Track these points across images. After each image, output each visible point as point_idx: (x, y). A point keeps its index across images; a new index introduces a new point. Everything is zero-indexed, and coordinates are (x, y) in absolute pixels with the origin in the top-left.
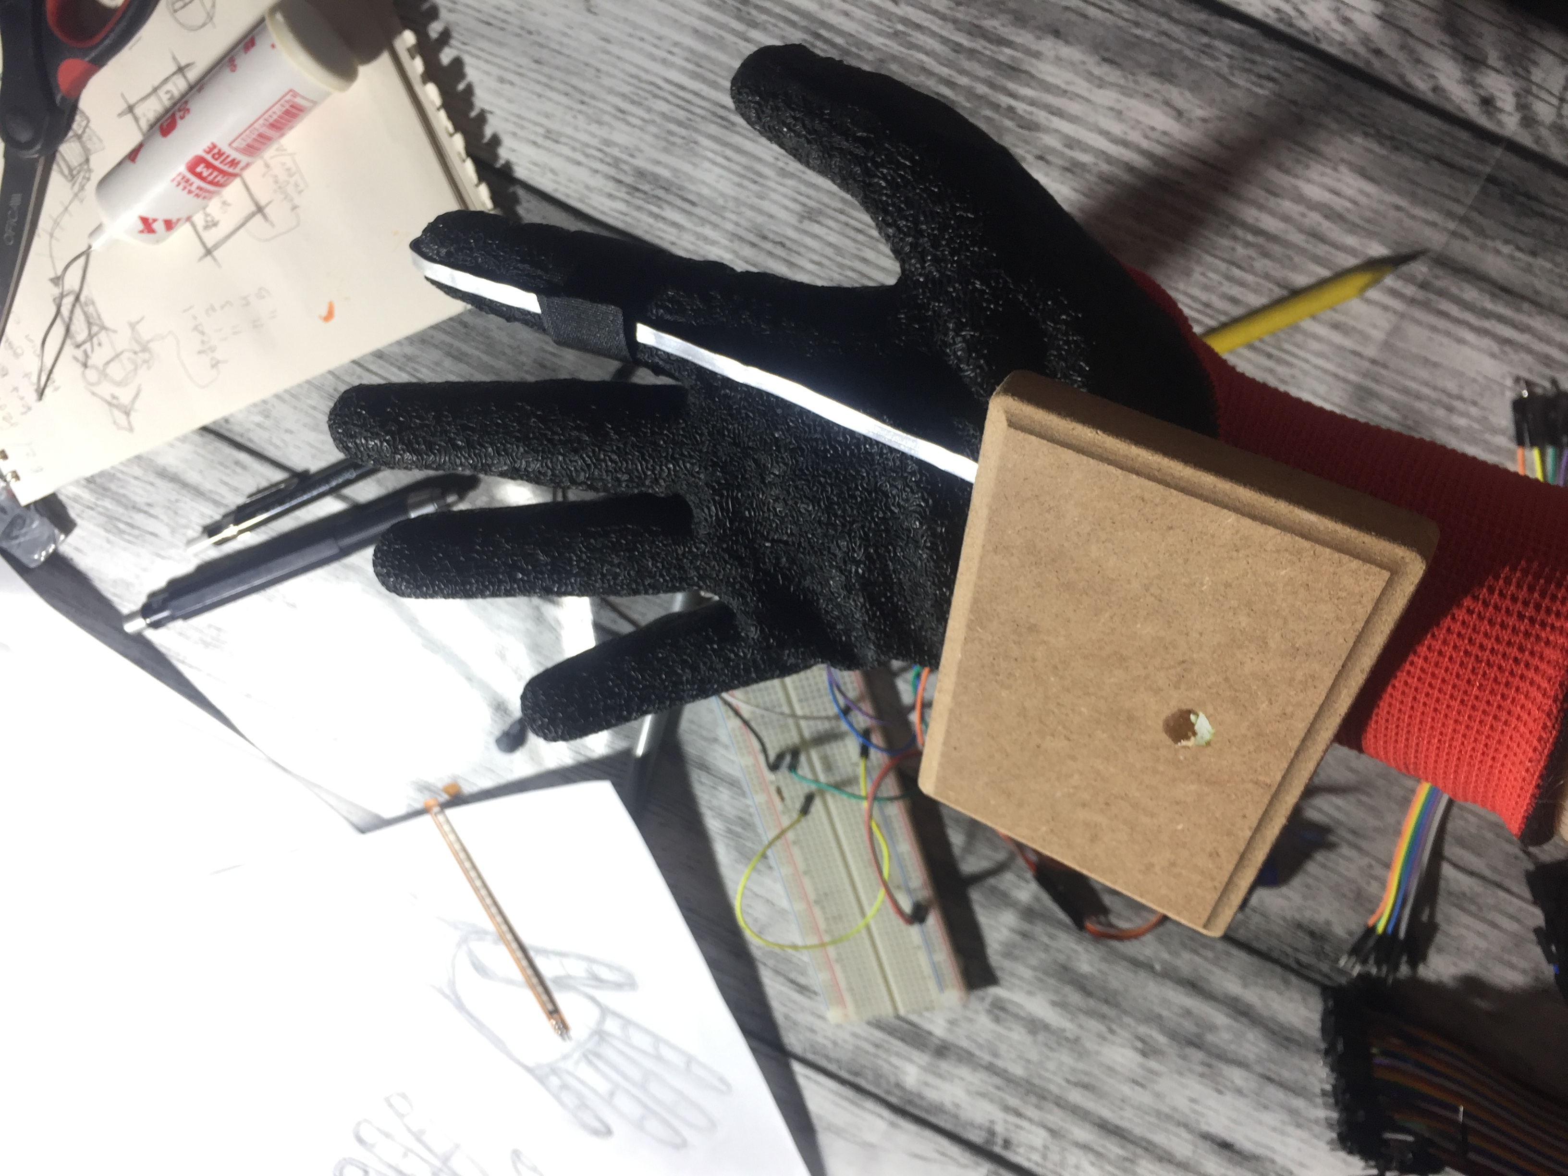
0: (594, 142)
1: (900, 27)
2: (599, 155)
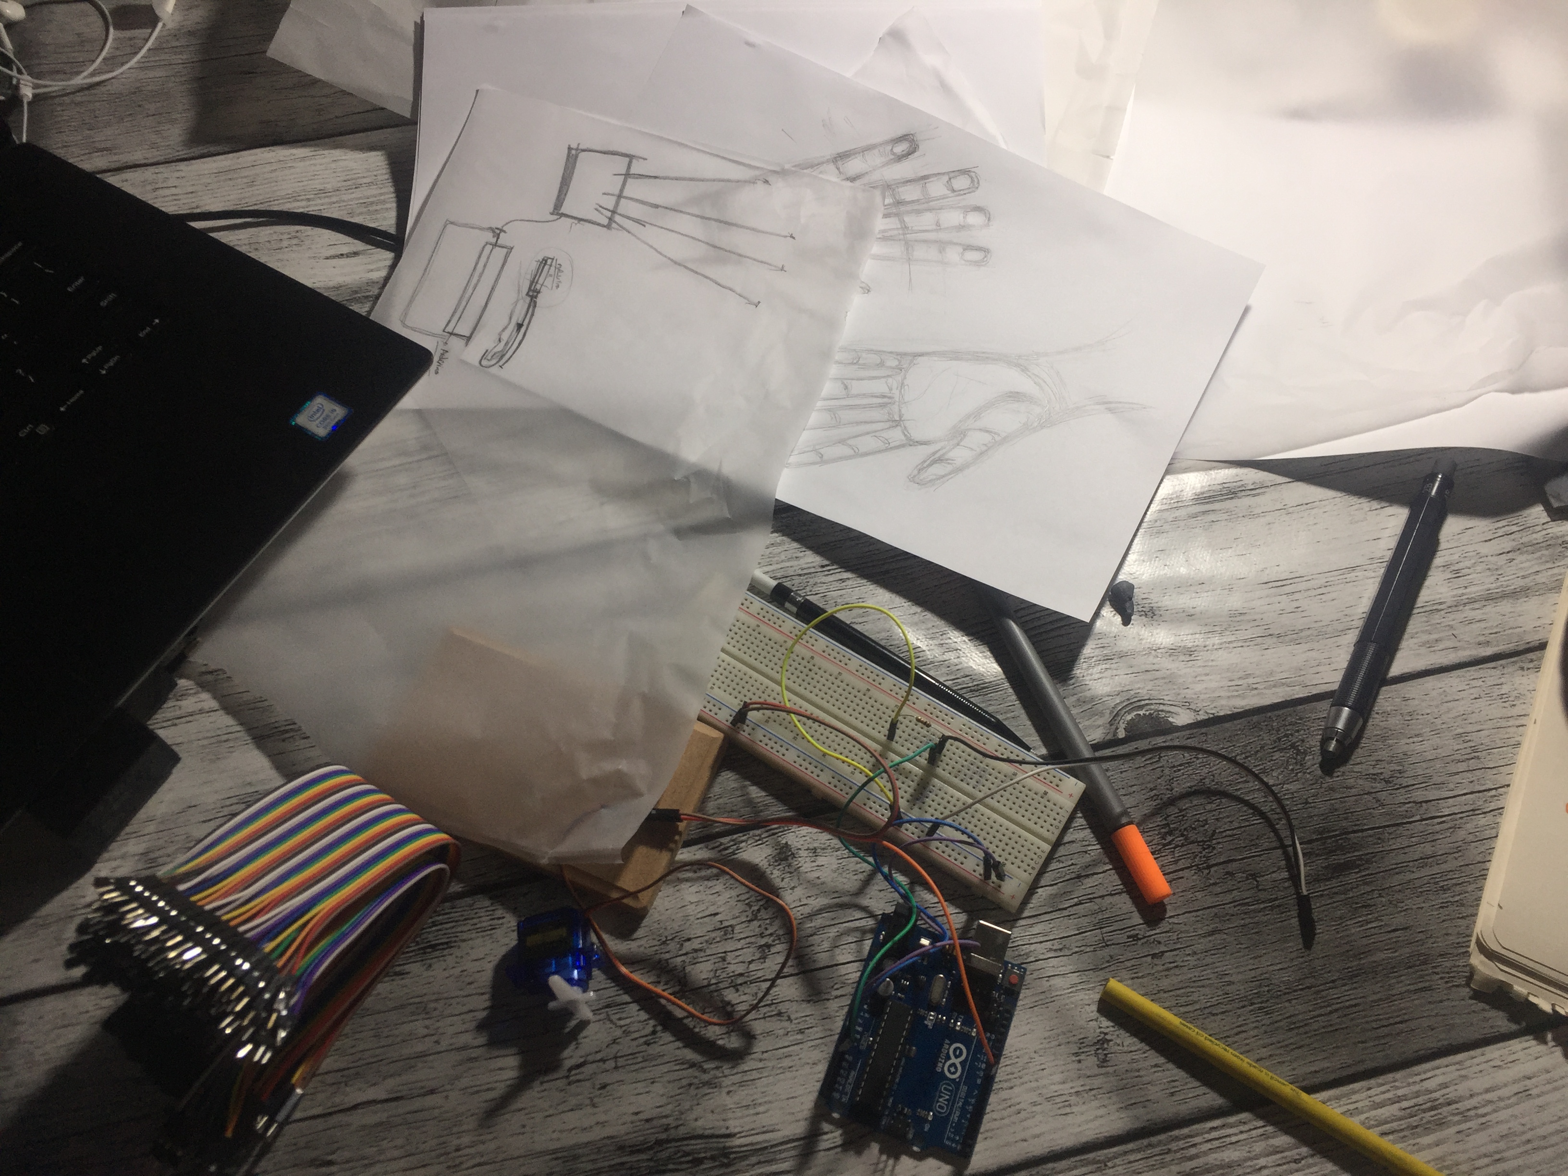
0: (1493, 1117)
2: (1481, 1111)
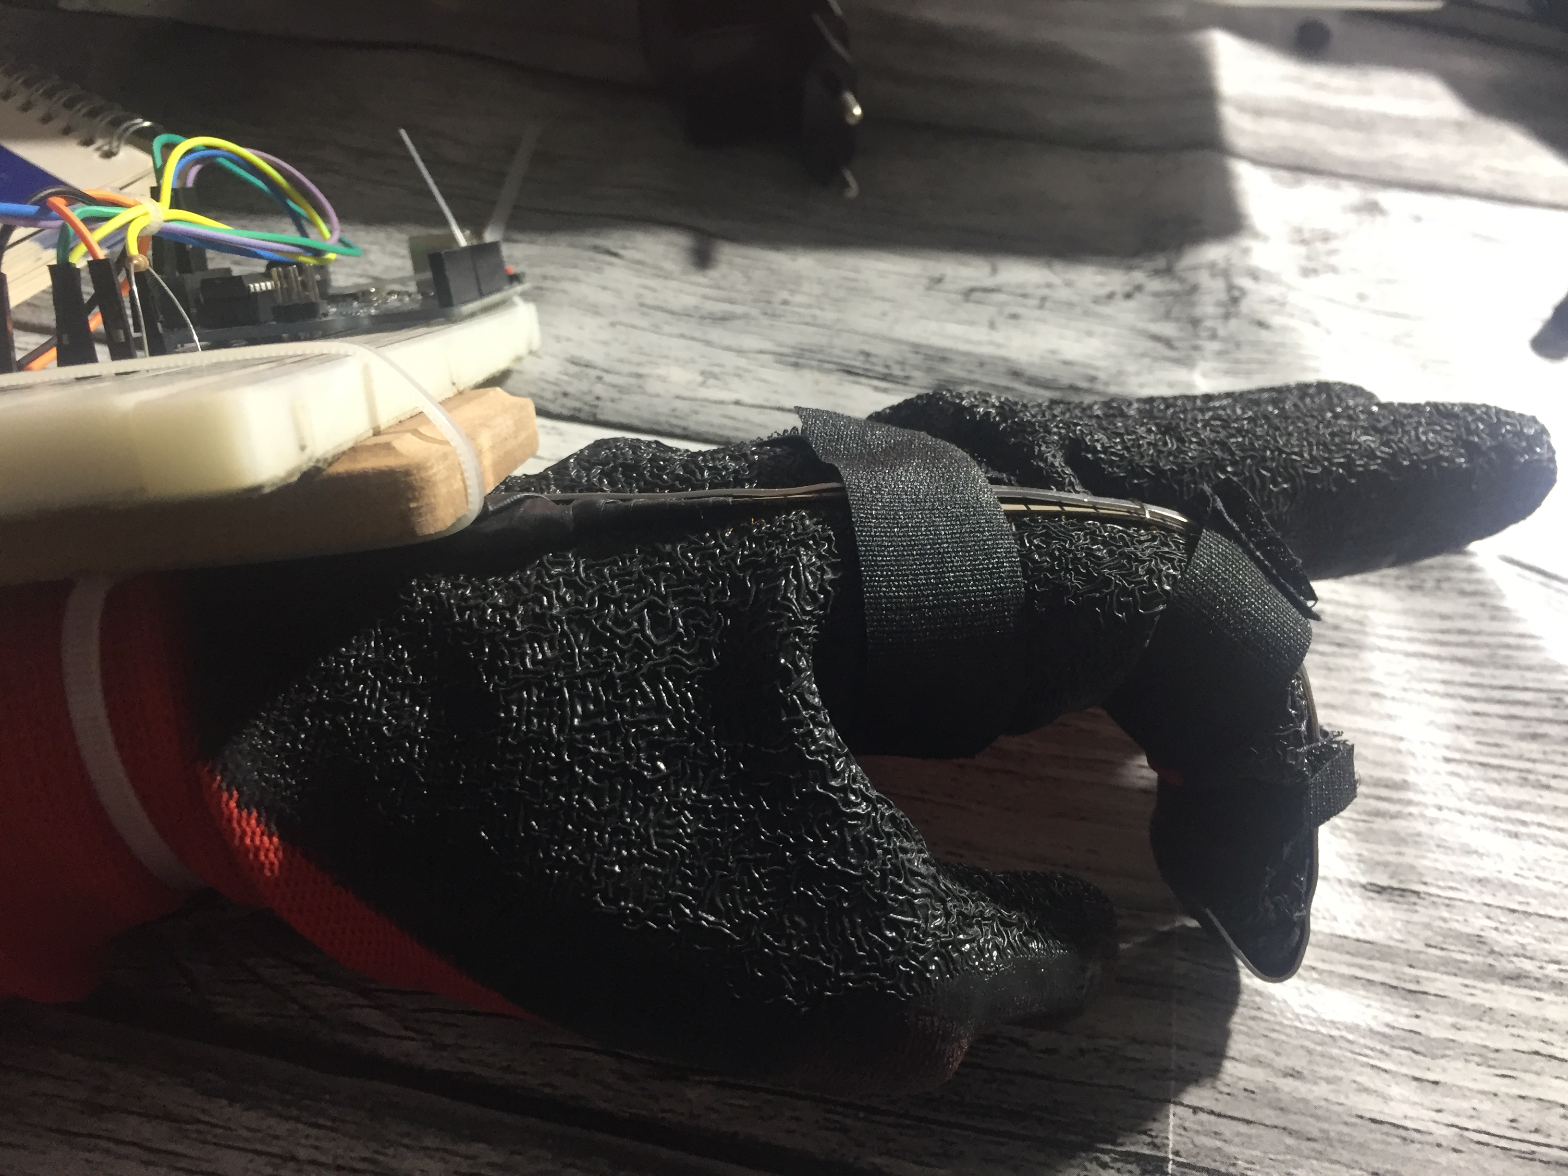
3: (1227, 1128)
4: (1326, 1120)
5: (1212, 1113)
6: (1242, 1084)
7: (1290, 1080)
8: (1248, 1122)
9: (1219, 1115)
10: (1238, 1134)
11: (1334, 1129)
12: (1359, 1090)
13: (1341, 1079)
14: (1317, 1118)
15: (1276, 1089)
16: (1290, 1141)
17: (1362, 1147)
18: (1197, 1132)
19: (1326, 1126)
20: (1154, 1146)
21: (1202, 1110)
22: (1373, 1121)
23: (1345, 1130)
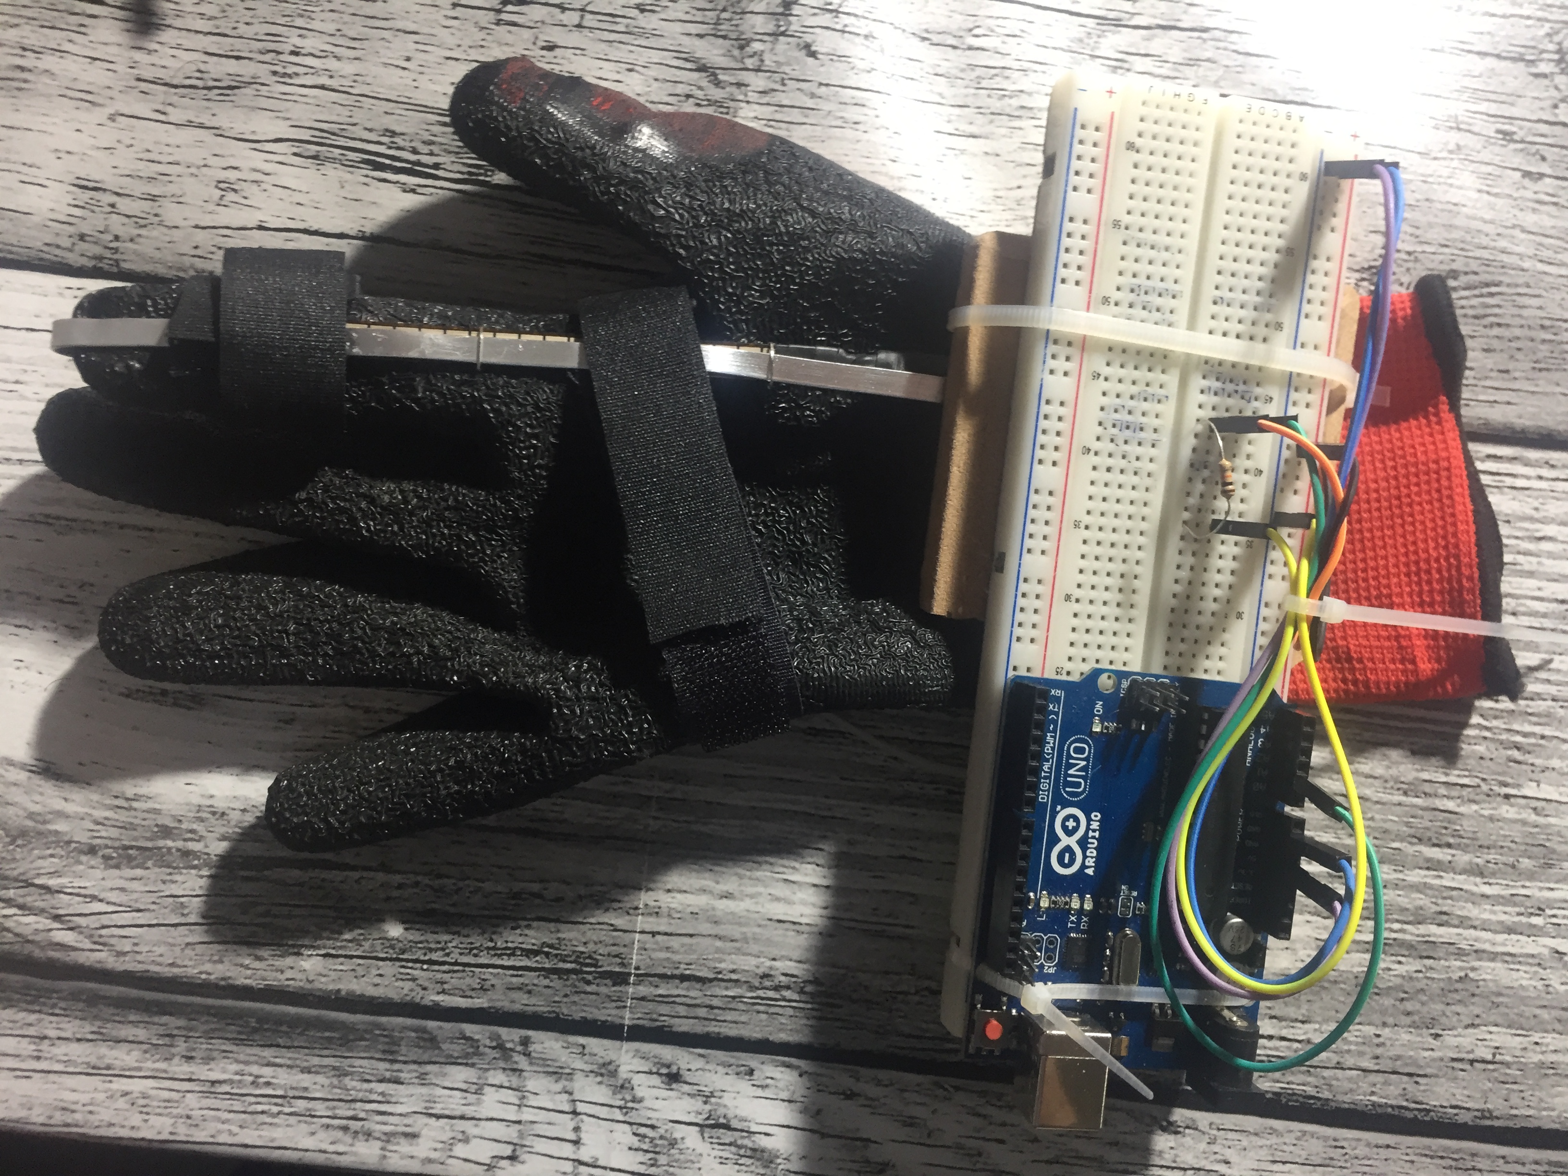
1: (1535, 920)
3: (675, 942)
4: (746, 925)
5: (666, 934)
6: (689, 910)
7: (725, 901)
8: (691, 936)
9: (671, 934)
10: (683, 945)
11: (750, 931)
12: (772, 900)
13: (760, 894)
14: (740, 924)
15: (714, 909)
16: (719, 944)
17: (769, 942)
18: (654, 950)
19: (744, 929)
20: (622, 965)
21: (659, 933)
22: (779, 921)
23: (757, 930)
